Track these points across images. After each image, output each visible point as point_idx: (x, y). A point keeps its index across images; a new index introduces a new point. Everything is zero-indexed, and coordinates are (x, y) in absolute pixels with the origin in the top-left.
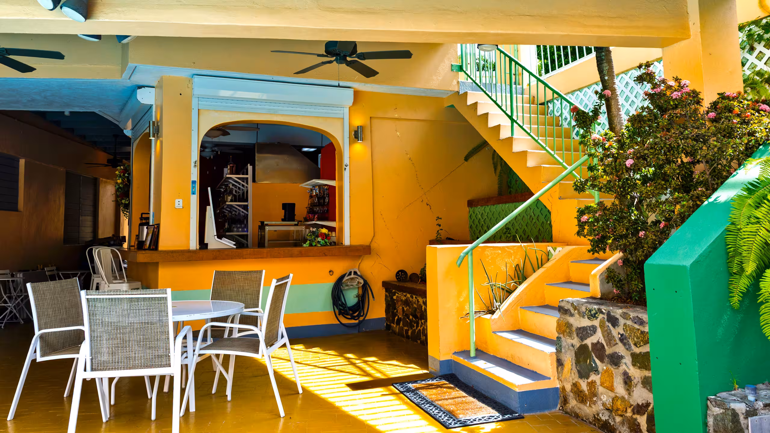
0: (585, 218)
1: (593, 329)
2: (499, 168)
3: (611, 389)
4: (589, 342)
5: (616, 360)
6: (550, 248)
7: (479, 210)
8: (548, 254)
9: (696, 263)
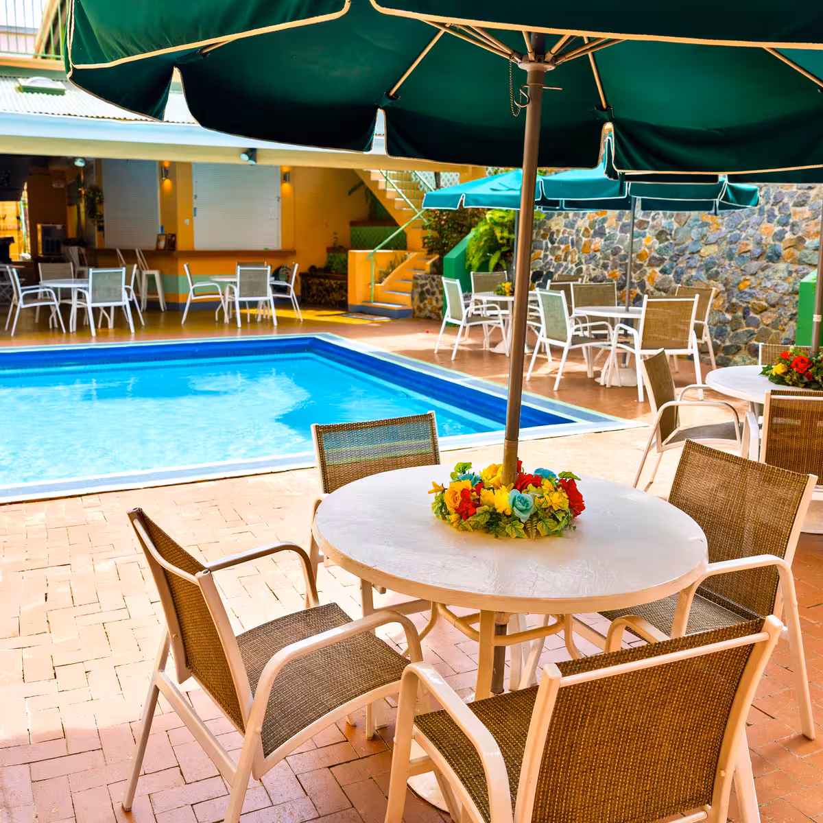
0: (426, 241)
1: (426, 284)
2: (369, 201)
3: (431, 304)
4: (424, 289)
5: (433, 294)
6: (407, 254)
7: (358, 229)
8: (406, 256)
9: (458, 257)
